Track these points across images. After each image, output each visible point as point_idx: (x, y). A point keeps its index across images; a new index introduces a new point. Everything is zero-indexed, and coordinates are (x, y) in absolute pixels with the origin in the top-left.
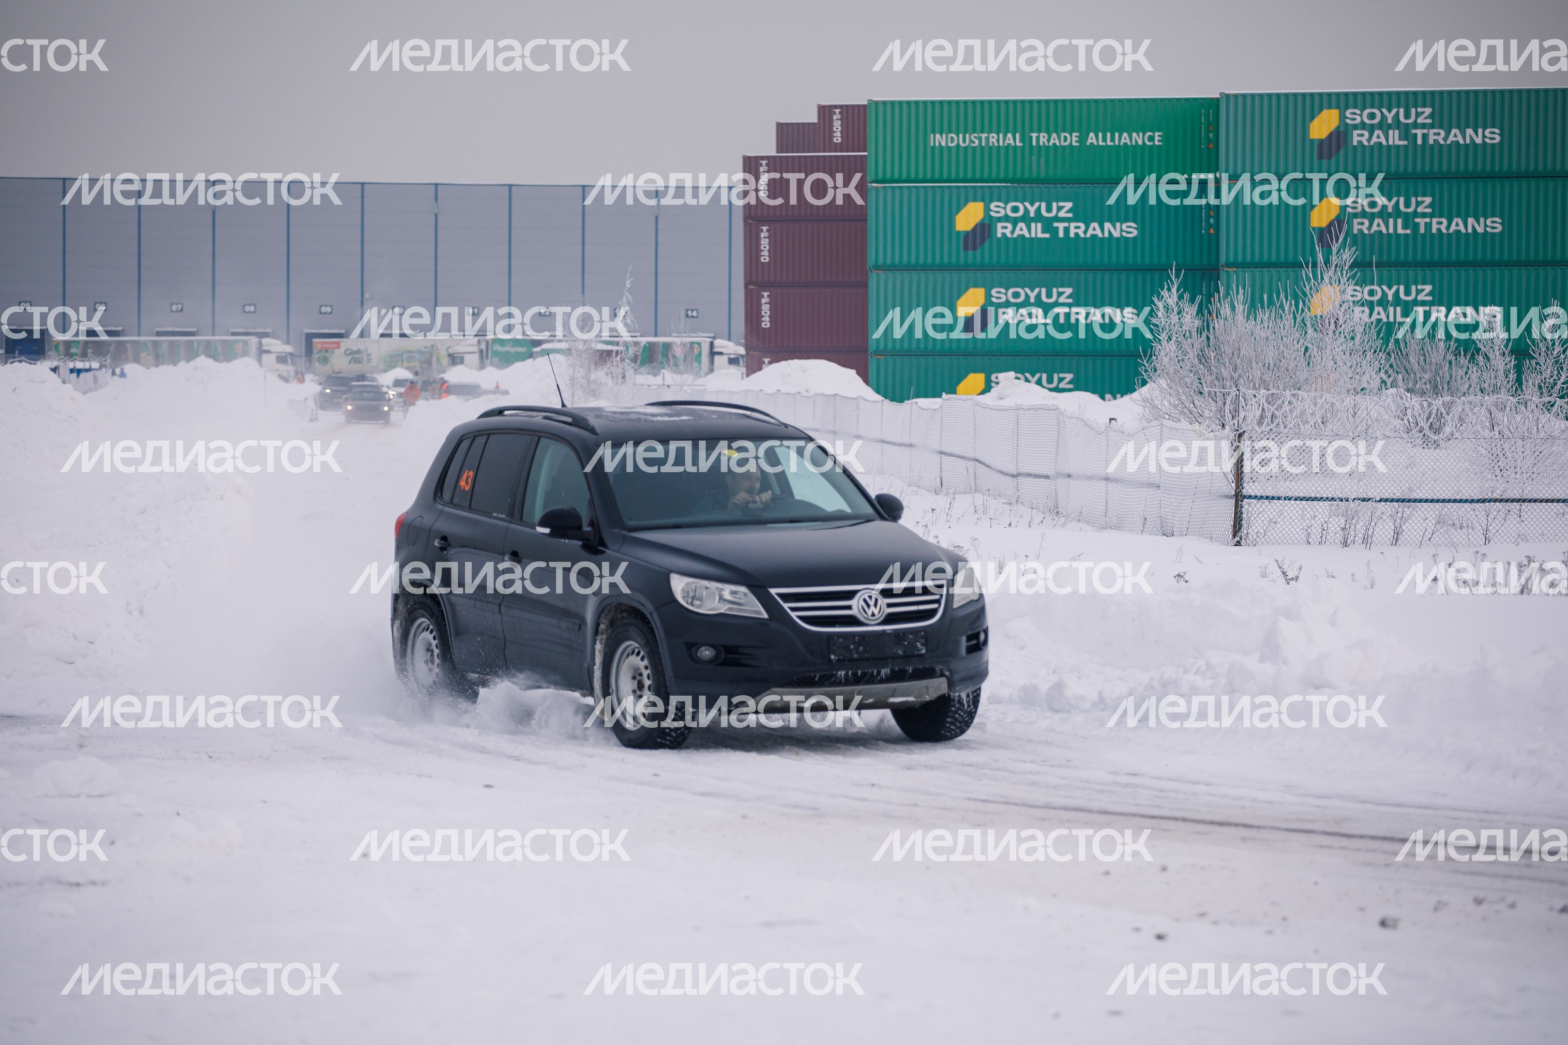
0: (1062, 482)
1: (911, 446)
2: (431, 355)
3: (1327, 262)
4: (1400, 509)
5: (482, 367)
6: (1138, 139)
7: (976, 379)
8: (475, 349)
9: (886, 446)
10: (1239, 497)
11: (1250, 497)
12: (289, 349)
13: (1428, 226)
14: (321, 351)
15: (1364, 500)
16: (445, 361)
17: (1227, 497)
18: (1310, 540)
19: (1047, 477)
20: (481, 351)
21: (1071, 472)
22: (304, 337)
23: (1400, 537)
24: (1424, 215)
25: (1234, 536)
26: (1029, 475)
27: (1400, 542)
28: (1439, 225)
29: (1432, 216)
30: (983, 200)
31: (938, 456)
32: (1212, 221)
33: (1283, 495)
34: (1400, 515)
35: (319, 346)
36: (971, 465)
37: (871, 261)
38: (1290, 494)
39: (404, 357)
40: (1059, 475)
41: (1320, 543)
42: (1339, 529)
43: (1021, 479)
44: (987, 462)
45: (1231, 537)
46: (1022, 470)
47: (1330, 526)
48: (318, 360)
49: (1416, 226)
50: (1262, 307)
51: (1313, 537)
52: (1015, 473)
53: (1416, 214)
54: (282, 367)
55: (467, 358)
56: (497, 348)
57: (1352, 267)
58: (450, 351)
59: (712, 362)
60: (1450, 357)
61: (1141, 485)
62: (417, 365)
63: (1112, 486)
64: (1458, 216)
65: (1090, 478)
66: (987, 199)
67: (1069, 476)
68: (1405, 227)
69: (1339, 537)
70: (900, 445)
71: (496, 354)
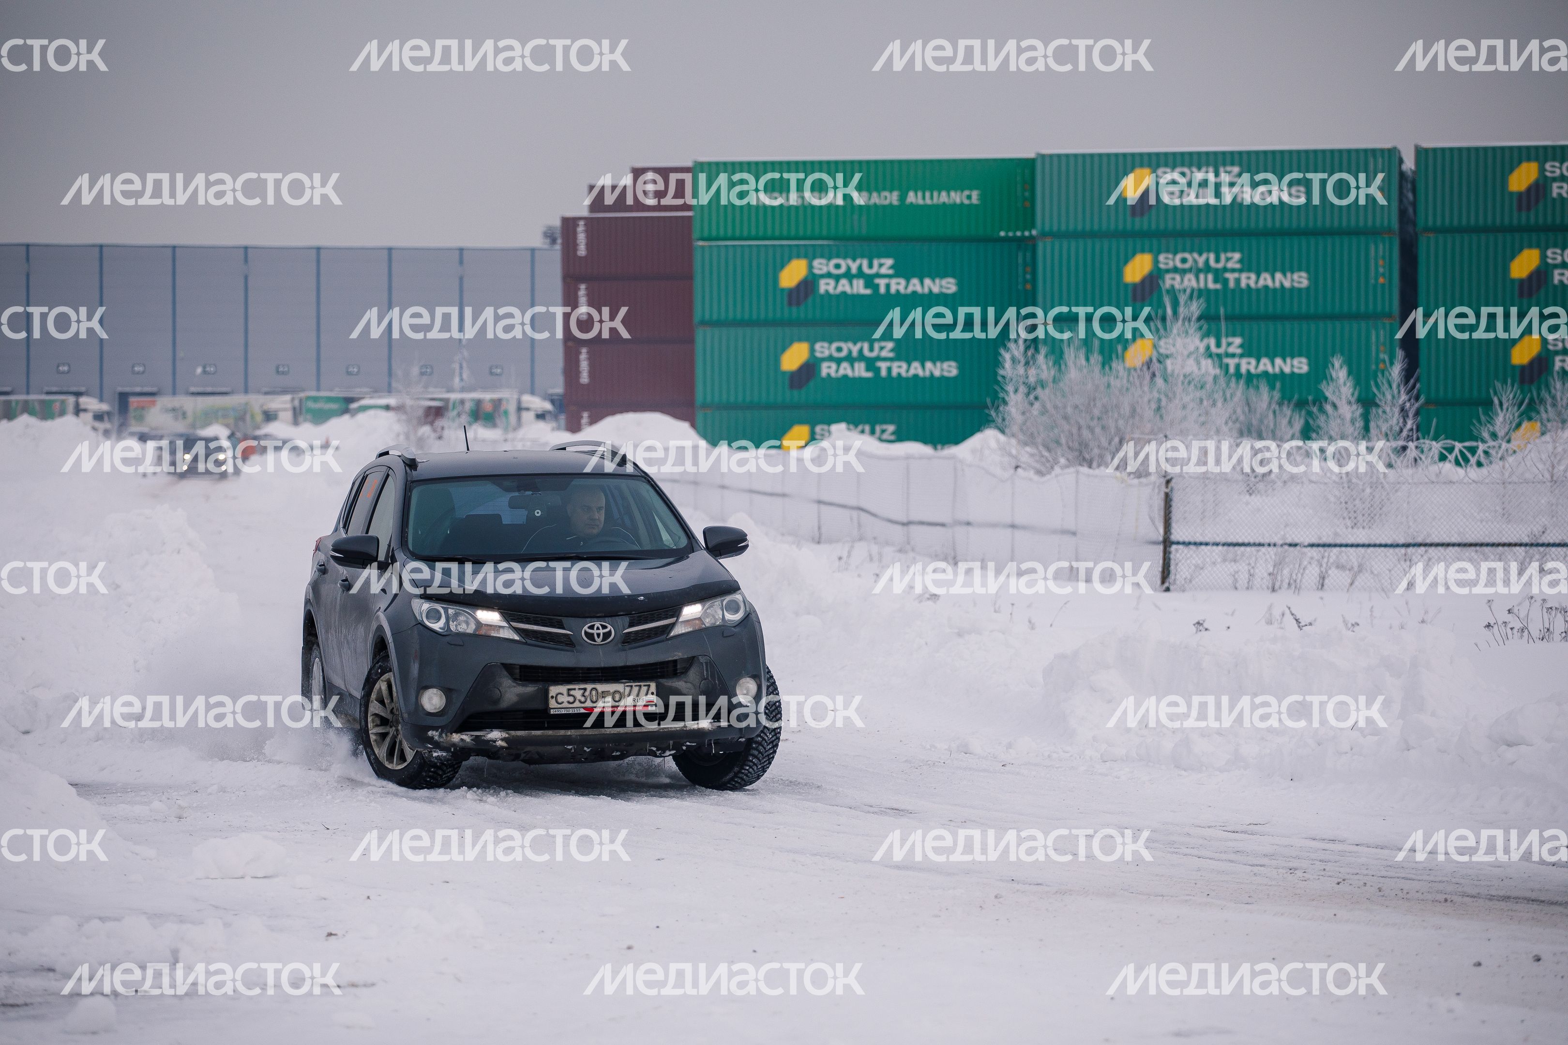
0: (960, 531)
1: (784, 495)
2: (245, 413)
3: (1175, 313)
4: (1326, 554)
5: (296, 422)
6: (956, 197)
7: (801, 431)
8: (289, 406)
9: (757, 498)
10: (1167, 543)
11: (1178, 543)
12: (105, 407)
13: (1238, 281)
14: (137, 409)
15: (1290, 545)
16: (259, 418)
17: (1155, 543)
18: (1238, 585)
19: (943, 525)
20: (294, 409)
21: (971, 519)
22: (117, 396)
23: (1326, 581)
24: (1233, 270)
25: (1163, 582)
26: (922, 523)
27: (1326, 587)
28: (1248, 280)
29: (1241, 271)
30: (806, 257)
31: (815, 506)
32: (1028, 277)
33: (1211, 541)
34: (1325, 560)
35: (135, 405)
36: (855, 514)
37: (697, 317)
38: (1218, 540)
39: (220, 414)
40: (958, 523)
41: (1248, 588)
42: (1266, 575)
43: (913, 528)
44: (873, 509)
45: (1159, 582)
46: (915, 516)
47: (1257, 571)
48: (135, 417)
49: (1226, 281)
50: (1117, 358)
51: (1240, 582)
52: (905, 520)
53: (1225, 270)
54: (101, 426)
55: (282, 415)
56: (311, 405)
57: (1199, 319)
58: (265, 408)
59: (519, 418)
60: (1274, 406)
61: (1054, 532)
62: (231, 421)
63: (1018, 534)
64: (1266, 270)
65: (994, 525)
66: (810, 255)
67: (968, 524)
68: (1216, 281)
69: (1267, 581)
70: (772, 495)
71: (309, 410)
